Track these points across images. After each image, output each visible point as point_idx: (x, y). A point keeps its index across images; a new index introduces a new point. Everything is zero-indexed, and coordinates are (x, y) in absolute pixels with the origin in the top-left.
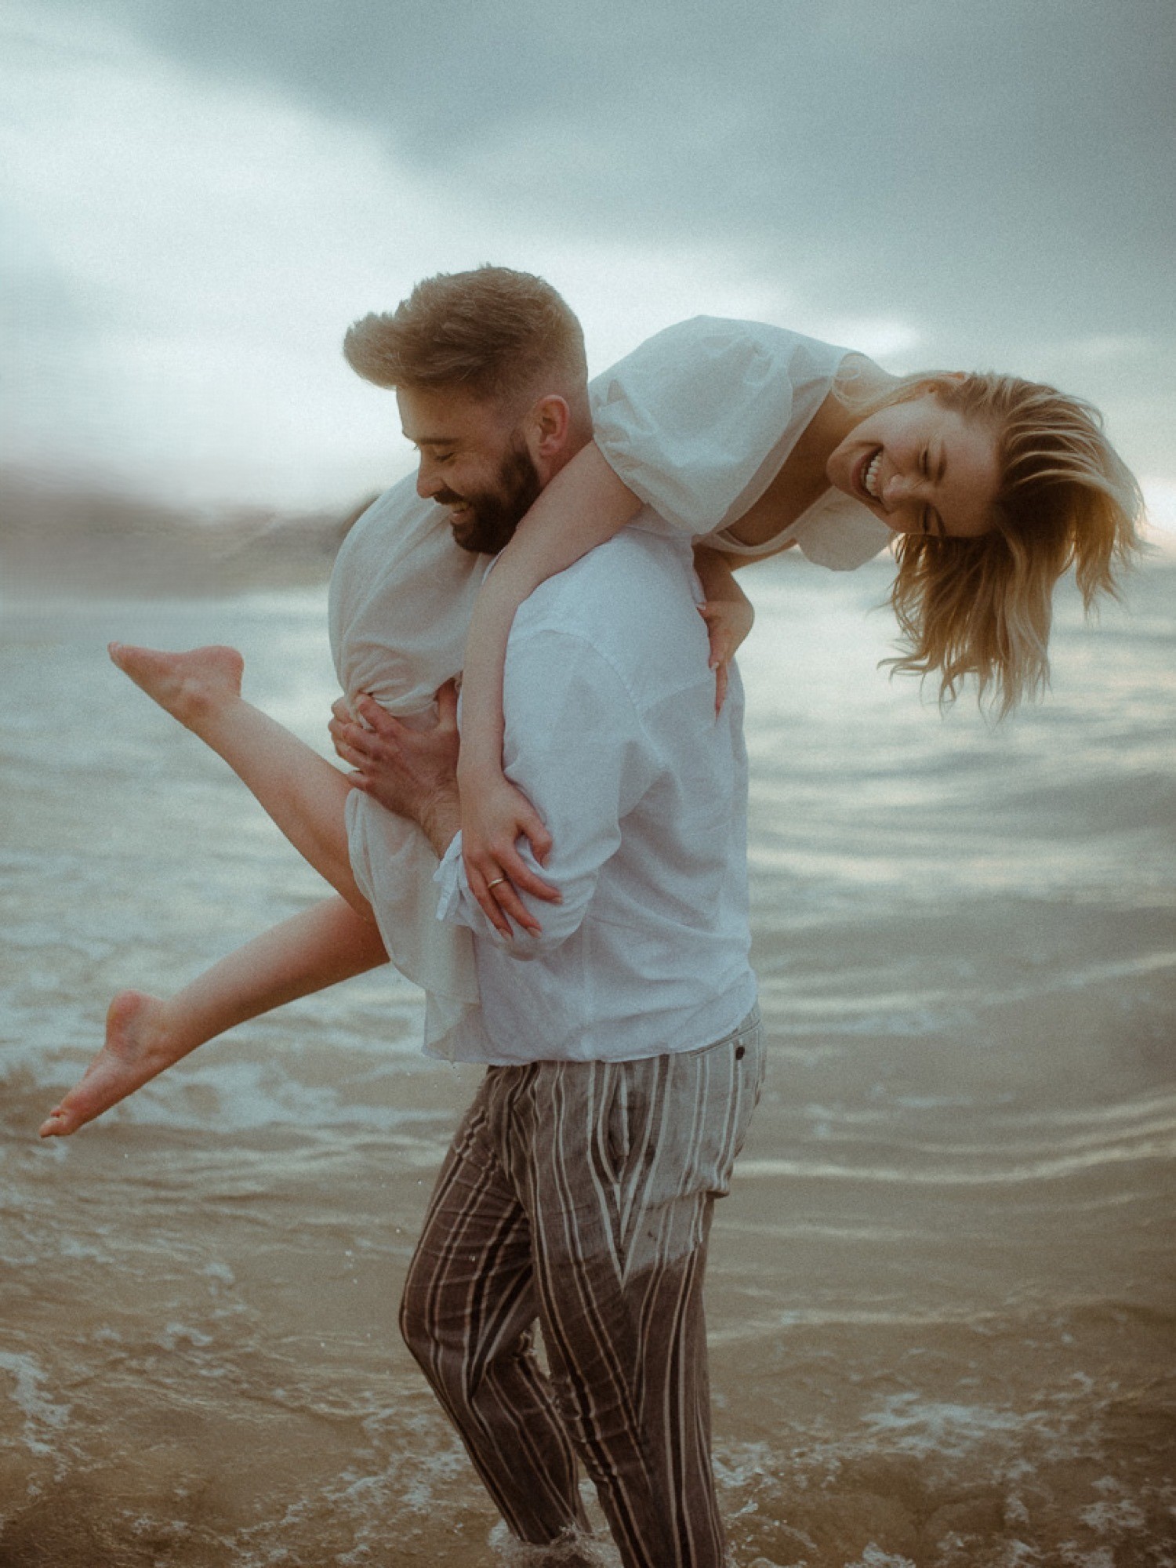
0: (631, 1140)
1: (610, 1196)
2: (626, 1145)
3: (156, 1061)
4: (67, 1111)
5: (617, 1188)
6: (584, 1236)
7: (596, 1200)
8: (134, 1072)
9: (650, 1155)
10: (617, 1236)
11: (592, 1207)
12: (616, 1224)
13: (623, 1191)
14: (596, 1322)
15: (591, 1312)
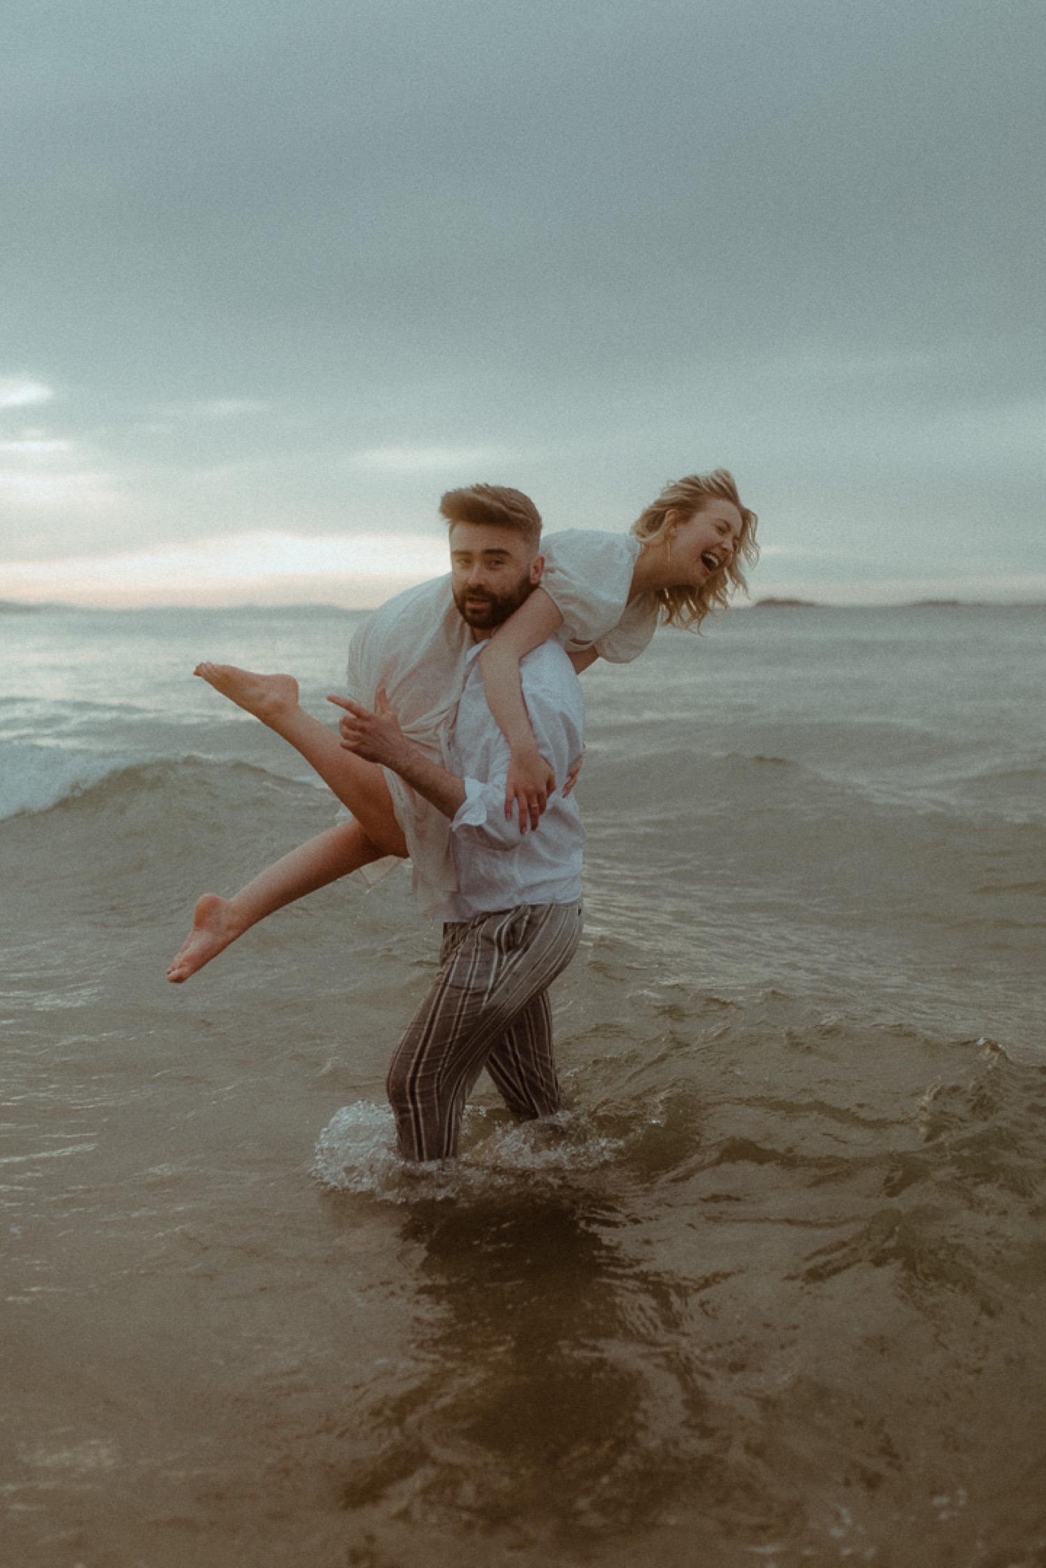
0: (523, 938)
1: (500, 960)
2: (520, 939)
3: (231, 934)
4: (187, 964)
5: (505, 958)
6: (478, 976)
7: (492, 960)
8: (220, 940)
9: (526, 949)
10: (495, 982)
11: (489, 963)
12: (497, 976)
13: (508, 960)
14: (457, 1023)
15: (459, 1016)
